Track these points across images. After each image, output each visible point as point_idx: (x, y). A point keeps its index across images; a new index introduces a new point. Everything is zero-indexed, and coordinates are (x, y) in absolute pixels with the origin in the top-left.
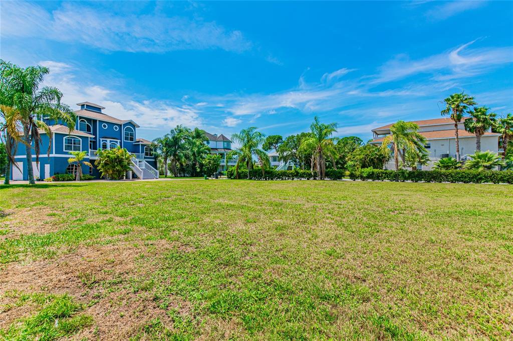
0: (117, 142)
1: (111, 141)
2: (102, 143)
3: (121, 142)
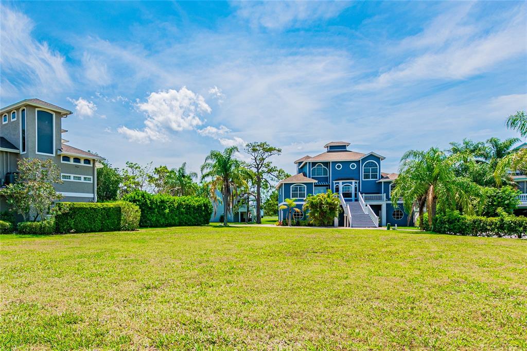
0: (351, 183)
1: (343, 183)
2: (335, 186)
3: (359, 182)
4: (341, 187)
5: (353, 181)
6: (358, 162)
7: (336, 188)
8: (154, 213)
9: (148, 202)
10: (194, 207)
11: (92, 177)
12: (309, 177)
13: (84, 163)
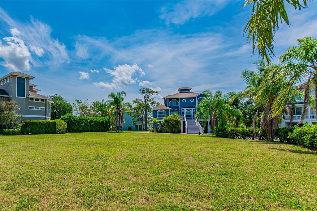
0: (191, 109)
1: (186, 110)
3: (196, 109)
4: (185, 111)
5: (192, 109)
6: (195, 98)
7: (183, 112)
8: (75, 125)
9: (72, 120)
10: (99, 123)
11: (45, 108)
12: (168, 107)
13: (36, 101)
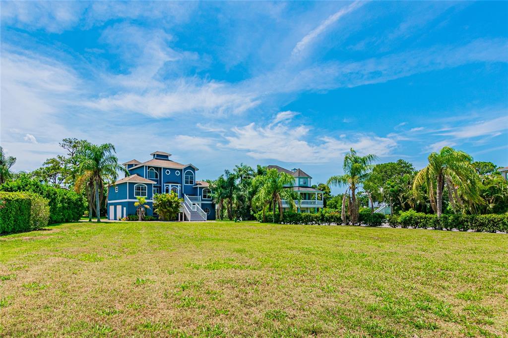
0: (177, 186)
1: (172, 186)
2: (165, 187)
4: (170, 188)
6: (181, 170)
7: (166, 190)
12: (147, 178)
